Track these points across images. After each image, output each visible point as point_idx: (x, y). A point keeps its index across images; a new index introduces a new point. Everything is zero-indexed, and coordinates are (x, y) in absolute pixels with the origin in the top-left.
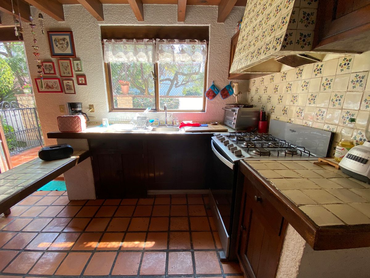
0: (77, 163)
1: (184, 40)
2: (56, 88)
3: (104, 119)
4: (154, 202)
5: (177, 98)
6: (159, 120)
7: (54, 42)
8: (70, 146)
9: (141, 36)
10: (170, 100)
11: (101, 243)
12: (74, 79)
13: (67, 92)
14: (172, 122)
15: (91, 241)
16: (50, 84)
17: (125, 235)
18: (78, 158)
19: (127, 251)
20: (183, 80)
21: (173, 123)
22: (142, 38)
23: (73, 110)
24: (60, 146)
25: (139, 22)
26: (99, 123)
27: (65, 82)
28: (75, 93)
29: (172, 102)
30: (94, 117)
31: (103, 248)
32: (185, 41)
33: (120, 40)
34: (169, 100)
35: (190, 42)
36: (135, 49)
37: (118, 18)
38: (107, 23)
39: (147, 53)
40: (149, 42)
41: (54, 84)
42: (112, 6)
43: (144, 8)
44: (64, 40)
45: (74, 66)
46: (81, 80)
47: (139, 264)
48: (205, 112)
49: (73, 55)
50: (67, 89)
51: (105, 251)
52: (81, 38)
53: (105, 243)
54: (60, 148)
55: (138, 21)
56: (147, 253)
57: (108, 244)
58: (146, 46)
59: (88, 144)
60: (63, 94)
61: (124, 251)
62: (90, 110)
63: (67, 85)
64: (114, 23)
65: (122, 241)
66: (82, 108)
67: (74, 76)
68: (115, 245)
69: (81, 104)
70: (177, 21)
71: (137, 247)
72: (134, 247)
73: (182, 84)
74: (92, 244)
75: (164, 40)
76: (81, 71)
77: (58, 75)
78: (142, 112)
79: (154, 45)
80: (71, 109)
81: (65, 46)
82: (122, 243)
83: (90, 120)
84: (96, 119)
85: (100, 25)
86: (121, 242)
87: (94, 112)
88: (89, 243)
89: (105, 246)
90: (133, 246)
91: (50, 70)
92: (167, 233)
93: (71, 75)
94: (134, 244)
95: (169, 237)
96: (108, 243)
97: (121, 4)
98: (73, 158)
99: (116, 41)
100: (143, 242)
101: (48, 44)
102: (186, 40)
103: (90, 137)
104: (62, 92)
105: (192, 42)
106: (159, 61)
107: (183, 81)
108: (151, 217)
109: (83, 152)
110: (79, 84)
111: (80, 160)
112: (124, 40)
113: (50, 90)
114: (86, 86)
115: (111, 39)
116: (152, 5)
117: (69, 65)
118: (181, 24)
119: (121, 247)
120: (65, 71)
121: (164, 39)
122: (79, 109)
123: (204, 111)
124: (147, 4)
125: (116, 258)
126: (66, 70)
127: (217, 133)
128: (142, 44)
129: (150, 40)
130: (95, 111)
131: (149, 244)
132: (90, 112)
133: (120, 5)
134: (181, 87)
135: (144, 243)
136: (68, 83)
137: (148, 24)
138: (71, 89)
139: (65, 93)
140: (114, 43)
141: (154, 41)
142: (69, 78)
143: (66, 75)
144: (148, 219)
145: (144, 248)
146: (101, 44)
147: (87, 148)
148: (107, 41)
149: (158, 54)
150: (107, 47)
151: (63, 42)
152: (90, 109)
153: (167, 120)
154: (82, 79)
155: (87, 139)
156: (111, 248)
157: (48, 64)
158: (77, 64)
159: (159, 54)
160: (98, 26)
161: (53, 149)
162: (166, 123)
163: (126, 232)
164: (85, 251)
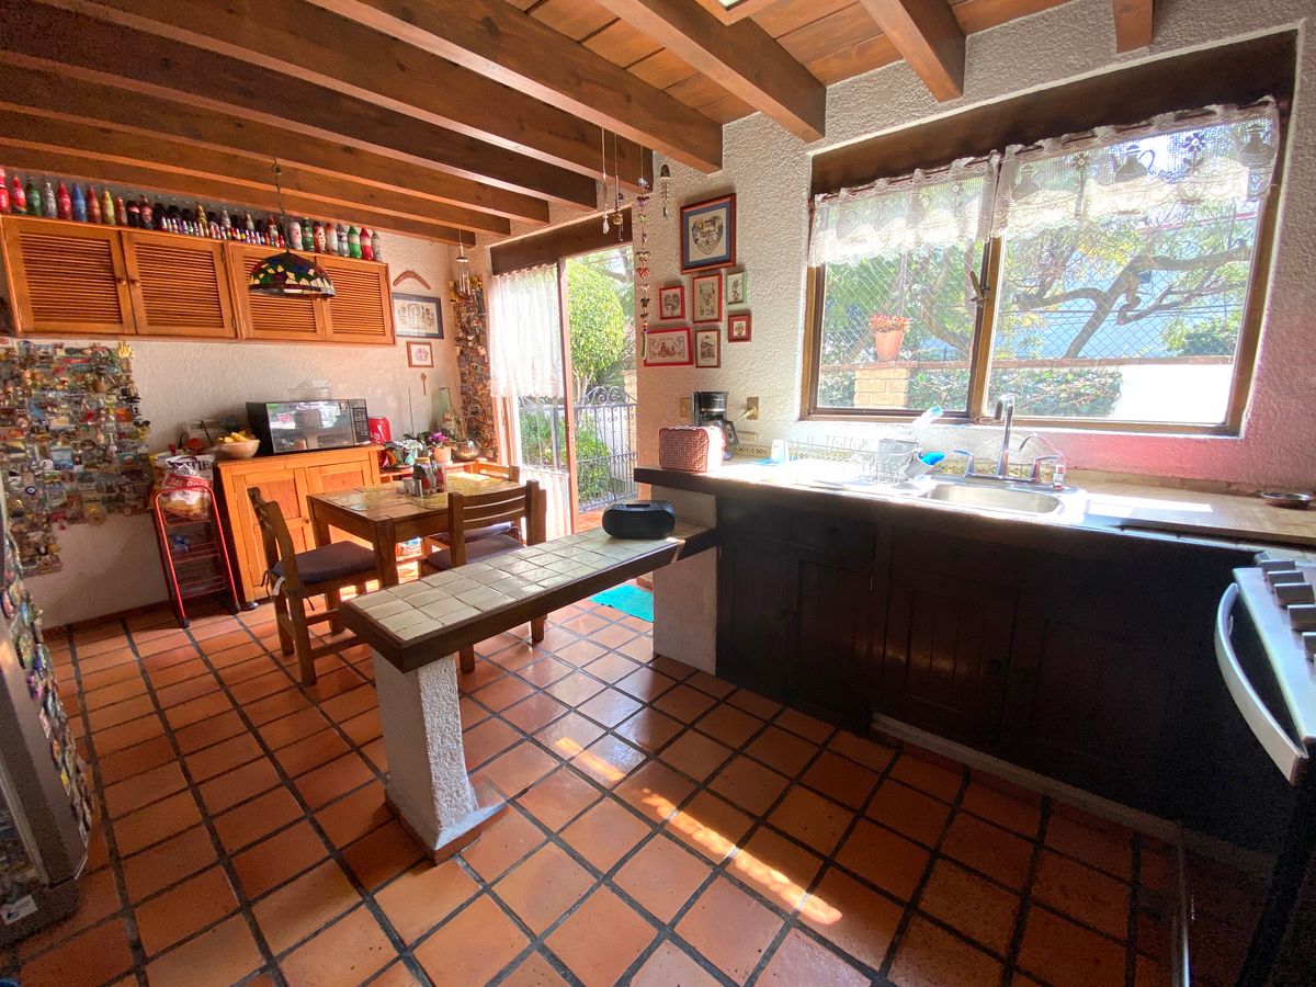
0: (675, 558)
1: (1143, 123)
2: (680, 353)
3: (776, 442)
4: (890, 767)
5: (1111, 369)
6: (971, 458)
7: (691, 233)
8: (669, 510)
9: (947, 152)
10: (1070, 377)
11: (682, 814)
12: (723, 326)
13: (701, 362)
14: (1030, 469)
15: (663, 794)
16: (669, 344)
17: (754, 829)
18: (682, 545)
19: (742, 885)
20: (1171, 287)
21: (1035, 474)
22: (948, 160)
23: (703, 413)
24: (648, 506)
25: (943, 104)
26: (762, 454)
27: (701, 336)
28: (718, 366)
29: (1078, 384)
30: (754, 434)
31: (683, 833)
32: (1150, 125)
33: (866, 186)
34: (1066, 374)
35: (1177, 123)
36: (916, 205)
37: (869, 115)
38: (833, 143)
39: (958, 209)
40: (974, 166)
41: (677, 343)
42: (855, 82)
43: (971, 48)
44: (713, 221)
45: (726, 291)
46: (739, 328)
47: (762, 953)
48: (1235, 432)
49: (730, 261)
50: (703, 354)
51: (683, 845)
52: (756, 206)
53: (691, 820)
54: (647, 509)
55: (940, 101)
56: (800, 933)
57: (700, 829)
58: (960, 185)
59: (715, 511)
60: (693, 367)
61: (732, 879)
62: (748, 414)
63: (705, 345)
64: (856, 135)
65: (740, 845)
66: (725, 407)
67: (725, 317)
68: (717, 843)
69: (726, 394)
70: (1114, 50)
71: (777, 895)
72: (766, 887)
73: (1158, 307)
74: (661, 806)
75: (1040, 142)
76: (741, 302)
77: (688, 319)
78: (905, 425)
79: (996, 171)
80: (700, 407)
81: (715, 237)
82: (737, 850)
83: (741, 441)
84: (759, 440)
85: (811, 154)
86: (734, 846)
87: (756, 418)
88: (655, 795)
89: (689, 830)
90: (766, 880)
91: (673, 308)
92: (902, 910)
93: (715, 316)
94: (770, 875)
95: (901, 930)
96: (699, 825)
97: (884, 67)
98: (672, 541)
99: (854, 193)
100: (801, 885)
101: (679, 241)
102: (1158, 118)
103: (726, 493)
104: (690, 363)
105: (1187, 121)
106: (1006, 229)
107: (1169, 291)
108: (859, 815)
109: (699, 531)
110: (732, 339)
111: (687, 551)
112: (881, 182)
113: (668, 359)
114: (748, 343)
115: (839, 190)
116: (1005, 25)
117: (716, 288)
118: (1134, 58)
119: (728, 861)
120: (705, 307)
121: (1044, 137)
122: (716, 410)
123: (1229, 428)
124: (980, 33)
125: (703, 887)
126: (707, 302)
127: (1274, 555)
128: (946, 181)
129: (980, 159)
130: (761, 416)
131: (819, 910)
132: (748, 418)
133: (880, 69)
134: (1158, 320)
135: (804, 893)
136: (707, 337)
137: (979, 100)
138: (710, 355)
139: (697, 367)
140: (846, 200)
141: (996, 159)
142: (710, 325)
143: (705, 317)
144: (848, 818)
145: (797, 912)
146: (805, 212)
147: (711, 520)
148: (825, 198)
149: (1006, 204)
150: (822, 219)
151: (711, 228)
152: (749, 409)
153: (1010, 460)
154: (741, 324)
155: (714, 497)
156: (701, 845)
157: (671, 292)
158: (736, 284)
159: (1013, 203)
160: (807, 157)
161: (633, 509)
162: (1004, 469)
163: (760, 821)
164: (639, 815)
